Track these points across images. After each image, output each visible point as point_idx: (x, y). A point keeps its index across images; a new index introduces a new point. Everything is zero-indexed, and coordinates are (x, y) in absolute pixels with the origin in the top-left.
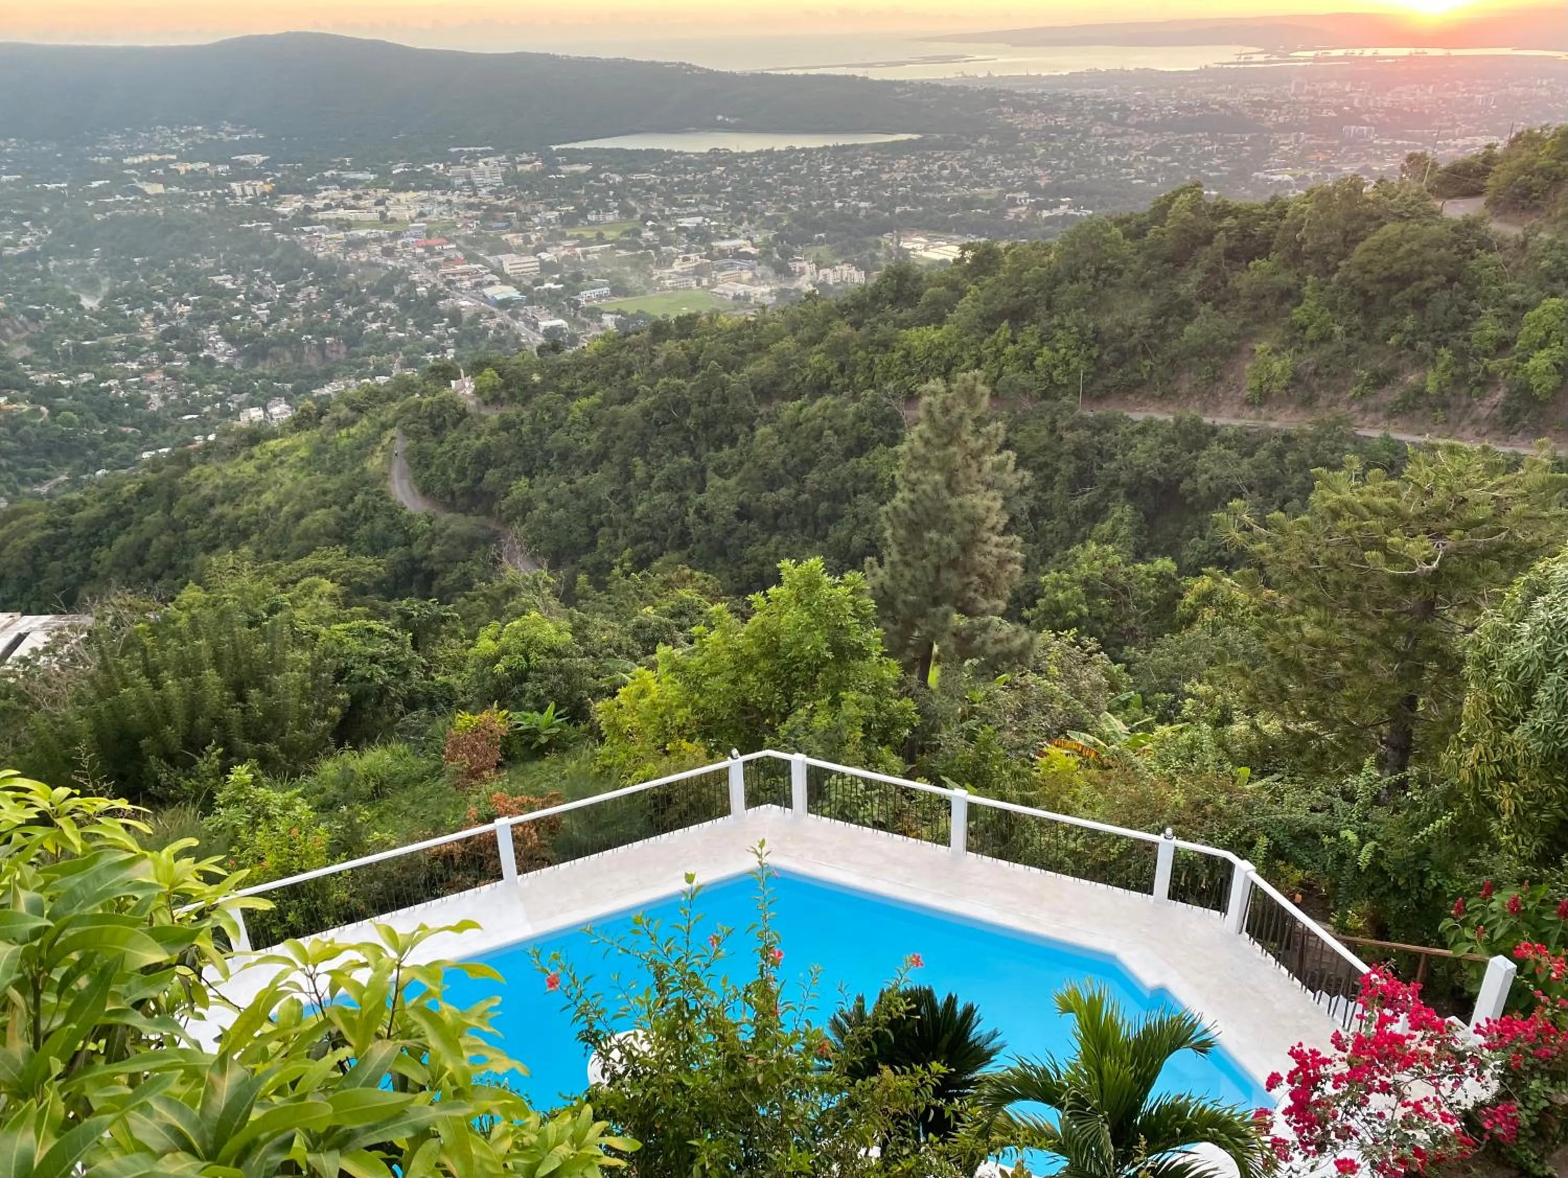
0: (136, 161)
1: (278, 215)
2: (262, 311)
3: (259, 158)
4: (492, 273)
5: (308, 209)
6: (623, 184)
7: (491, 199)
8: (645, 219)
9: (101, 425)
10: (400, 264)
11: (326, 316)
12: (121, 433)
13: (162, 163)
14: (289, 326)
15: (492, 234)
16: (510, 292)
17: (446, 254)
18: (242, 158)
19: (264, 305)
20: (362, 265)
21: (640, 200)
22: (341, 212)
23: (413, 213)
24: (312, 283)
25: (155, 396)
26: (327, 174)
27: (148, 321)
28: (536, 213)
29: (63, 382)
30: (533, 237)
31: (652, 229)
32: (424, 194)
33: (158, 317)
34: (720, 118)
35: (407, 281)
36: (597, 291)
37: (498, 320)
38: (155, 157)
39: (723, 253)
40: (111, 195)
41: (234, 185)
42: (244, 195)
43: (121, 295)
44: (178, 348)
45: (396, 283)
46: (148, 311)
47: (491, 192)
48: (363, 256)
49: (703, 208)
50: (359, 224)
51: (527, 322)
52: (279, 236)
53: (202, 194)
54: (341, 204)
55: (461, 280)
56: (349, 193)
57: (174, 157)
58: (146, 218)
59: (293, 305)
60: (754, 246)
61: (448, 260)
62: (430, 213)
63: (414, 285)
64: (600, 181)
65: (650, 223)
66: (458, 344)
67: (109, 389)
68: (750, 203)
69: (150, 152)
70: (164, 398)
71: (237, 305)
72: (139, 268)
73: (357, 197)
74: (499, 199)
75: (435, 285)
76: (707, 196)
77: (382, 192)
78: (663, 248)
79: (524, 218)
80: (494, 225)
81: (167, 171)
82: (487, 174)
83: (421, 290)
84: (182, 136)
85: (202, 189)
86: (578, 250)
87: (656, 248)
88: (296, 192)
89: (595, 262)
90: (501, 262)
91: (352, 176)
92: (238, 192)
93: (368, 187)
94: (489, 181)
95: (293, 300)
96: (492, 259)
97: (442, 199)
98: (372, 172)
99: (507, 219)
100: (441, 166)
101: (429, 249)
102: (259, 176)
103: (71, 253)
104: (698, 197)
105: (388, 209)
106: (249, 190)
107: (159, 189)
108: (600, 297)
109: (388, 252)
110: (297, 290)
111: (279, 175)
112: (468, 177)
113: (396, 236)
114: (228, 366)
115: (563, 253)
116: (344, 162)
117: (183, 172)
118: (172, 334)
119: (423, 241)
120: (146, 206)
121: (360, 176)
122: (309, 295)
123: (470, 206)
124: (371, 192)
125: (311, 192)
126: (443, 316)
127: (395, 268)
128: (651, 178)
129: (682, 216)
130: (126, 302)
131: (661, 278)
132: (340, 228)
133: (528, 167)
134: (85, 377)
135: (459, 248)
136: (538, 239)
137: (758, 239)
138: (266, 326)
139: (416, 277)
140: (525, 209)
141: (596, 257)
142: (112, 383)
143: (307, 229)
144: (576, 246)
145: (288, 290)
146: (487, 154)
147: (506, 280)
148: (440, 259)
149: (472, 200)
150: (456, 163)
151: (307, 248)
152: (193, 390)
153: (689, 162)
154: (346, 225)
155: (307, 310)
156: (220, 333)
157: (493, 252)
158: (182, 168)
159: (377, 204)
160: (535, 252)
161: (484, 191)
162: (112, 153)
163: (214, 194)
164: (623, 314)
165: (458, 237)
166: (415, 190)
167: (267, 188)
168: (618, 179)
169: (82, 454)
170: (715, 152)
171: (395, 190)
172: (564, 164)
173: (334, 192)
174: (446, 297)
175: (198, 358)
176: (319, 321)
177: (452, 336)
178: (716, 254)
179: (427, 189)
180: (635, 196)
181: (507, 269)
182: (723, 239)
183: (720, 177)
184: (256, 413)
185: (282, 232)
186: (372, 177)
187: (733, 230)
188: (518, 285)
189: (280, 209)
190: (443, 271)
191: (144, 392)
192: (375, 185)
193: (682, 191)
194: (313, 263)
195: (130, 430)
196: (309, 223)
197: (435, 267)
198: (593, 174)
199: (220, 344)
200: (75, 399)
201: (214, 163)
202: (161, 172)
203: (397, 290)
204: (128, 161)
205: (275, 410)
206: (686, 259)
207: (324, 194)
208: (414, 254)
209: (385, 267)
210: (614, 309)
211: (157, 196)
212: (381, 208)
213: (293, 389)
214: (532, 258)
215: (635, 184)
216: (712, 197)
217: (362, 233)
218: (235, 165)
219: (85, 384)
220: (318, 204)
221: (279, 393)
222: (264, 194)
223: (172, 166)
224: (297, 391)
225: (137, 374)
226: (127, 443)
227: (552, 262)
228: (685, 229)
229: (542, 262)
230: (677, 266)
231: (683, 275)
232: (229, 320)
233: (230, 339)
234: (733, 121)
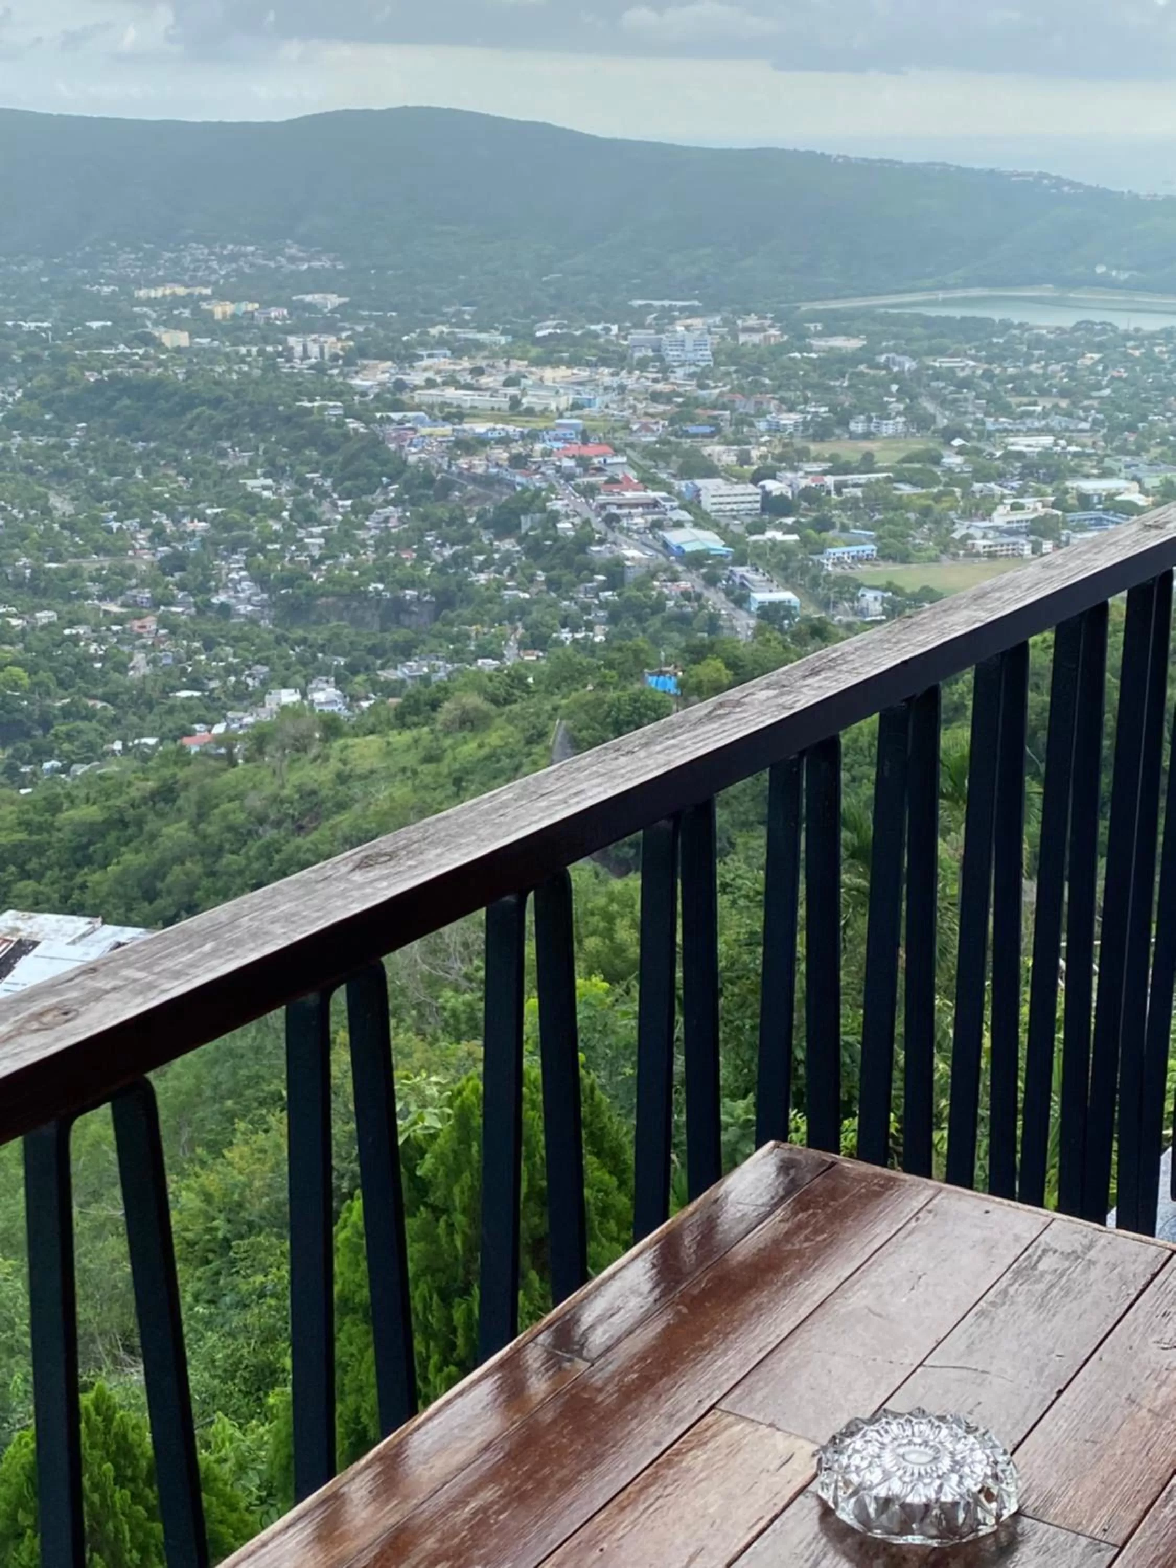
0: (153, 294)
1: (351, 390)
2: (314, 540)
3: (333, 300)
4: (683, 507)
5: (400, 386)
6: (916, 375)
7: (690, 387)
8: (948, 435)
9: (61, 692)
10: (537, 481)
11: (409, 557)
12: (86, 707)
13: (190, 301)
14: (351, 567)
15: (687, 443)
16: (709, 541)
17: (610, 471)
18: (308, 298)
19: (317, 530)
20: (475, 479)
21: (943, 403)
22: (451, 393)
23: (564, 401)
24: (394, 503)
25: (139, 658)
26: (434, 331)
27: (142, 538)
28: (761, 414)
29: (14, 622)
30: (755, 453)
31: (961, 451)
32: (584, 373)
33: (158, 536)
34: (1100, 269)
35: (543, 510)
36: (854, 549)
37: (684, 585)
38: (181, 291)
39: (1085, 501)
40: (110, 344)
41: (292, 340)
42: (305, 356)
43: (109, 498)
44: (181, 586)
45: (525, 511)
46: (143, 526)
47: (691, 376)
48: (479, 465)
49: (1056, 421)
50: (475, 414)
51: (728, 592)
52: (352, 424)
53: (243, 350)
54: (452, 381)
55: (630, 515)
56: (466, 363)
57: (207, 291)
58: (159, 383)
59: (361, 534)
60: (1144, 492)
61: (612, 481)
62: (590, 403)
63: (554, 517)
64: (878, 367)
65: (957, 442)
66: (613, 619)
67: (75, 639)
68: (1144, 418)
69: (174, 281)
70: (153, 662)
71: (276, 526)
72: (139, 458)
73: (478, 371)
74: (702, 387)
75: (587, 522)
76: (1064, 404)
77: (518, 366)
78: (977, 486)
79: (742, 421)
80: (692, 429)
81: (196, 311)
82: (689, 346)
83: (563, 525)
84: (222, 259)
85: (244, 343)
86: (830, 480)
87: (965, 484)
88: (383, 357)
89: (856, 500)
90: (697, 491)
91: (472, 335)
92: (299, 350)
93: (494, 355)
94: (691, 356)
95: (362, 526)
96: (681, 485)
97: (614, 382)
98: (504, 333)
99: (714, 421)
100: (615, 329)
101: (584, 463)
102: (330, 327)
103: (46, 429)
104: (1047, 403)
105: (524, 393)
106: (314, 349)
107: (182, 339)
108: (858, 559)
109: (518, 461)
110: (368, 511)
111: (360, 329)
112: (657, 349)
113: (533, 436)
114: (252, 621)
115: (803, 483)
116: (459, 313)
117: (218, 315)
118: (175, 563)
119: (574, 449)
120: (160, 364)
121: (482, 337)
122: (387, 520)
123: (655, 397)
124: (501, 364)
125: (407, 358)
126: (594, 572)
127: (526, 489)
128: (965, 366)
129: (1017, 432)
130: (113, 508)
131: (968, 537)
132: (447, 418)
133: (756, 338)
134: (44, 616)
135: (632, 464)
136: (763, 457)
137: (1152, 482)
138: (316, 563)
139: (557, 505)
140: (745, 406)
141: (858, 492)
142: (81, 630)
143: (396, 416)
144: (825, 473)
145: (354, 510)
146: (692, 312)
147: (702, 520)
148: (601, 479)
149: (660, 387)
150: (640, 325)
151: (392, 446)
152: (197, 652)
153: (1039, 342)
154: (456, 415)
155: (382, 544)
156: (247, 567)
157: (686, 472)
158: (221, 310)
159: (507, 384)
160: (756, 479)
161: (680, 372)
162: (122, 281)
163: (261, 352)
164: (897, 591)
165: (632, 446)
166: (570, 364)
167: (338, 348)
168: (909, 364)
169: (28, 735)
170: (1086, 326)
171: (538, 362)
172: (819, 335)
173: (443, 362)
174: (601, 542)
175: (209, 605)
176: (399, 563)
177: (603, 605)
178: (1071, 500)
179: (589, 364)
180: (935, 396)
181: (707, 503)
182: (1087, 476)
183: (1091, 370)
184: (289, 697)
185: (358, 418)
186: (503, 340)
187: (1108, 462)
188: (723, 532)
189: (358, 382)
190: (602, 498)
191: (126, 649)
192: (508, 354)
193: (1019, 391)
194: (398, 470)
195: (99, 705)
196: (398, 406)
197: (589, 491)
198: (866, 355)
199: (245, 584)
200: (27, 649)
201: (266, 304)
202: (187, 313)
203: (526, 522)
204: (142, 293)
205: (319, 697)
206: (1015, 507)
207: (426, 362)
208: (558, 469)
209: (511, 485)
210: (882, 582)
211: (178, 350)
212: (512, 391)
213: (346, 666)
214: (751, 488)
215: (938, 376)
216: (1074, 404)
217: (480, 428)
218: (294, 308)
219: (44, 628)
220: (416, 378)
221: (324, 671)
222: (335, 357)
223: (205, 306)
224: (353, 669)
225: (119, 620)
226: (94, 724)
227: (782, 497)
228: (1020, 455)
229: (766, 495)
230: (1001, 517)
231: (1011, 532)
232: (262, 550)
233: (261, 580)
234: (1124, 276)
